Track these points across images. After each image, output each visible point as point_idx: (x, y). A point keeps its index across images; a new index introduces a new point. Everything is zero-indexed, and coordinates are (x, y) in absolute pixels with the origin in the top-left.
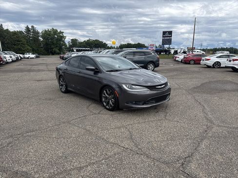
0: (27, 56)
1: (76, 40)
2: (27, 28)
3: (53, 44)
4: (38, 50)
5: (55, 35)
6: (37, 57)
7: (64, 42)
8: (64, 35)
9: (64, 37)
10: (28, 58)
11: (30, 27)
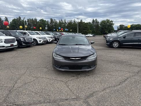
0: (88, 35)
1: (123, 25)
2: (93, 20)
3: (106, 28)
4: (96, 32)
5: (107, 23)
6: (93, 36)
7: (112, 27)
8: (113, 23)
9: (113, 24)
10: (88, 36)
11: (95, 20)
